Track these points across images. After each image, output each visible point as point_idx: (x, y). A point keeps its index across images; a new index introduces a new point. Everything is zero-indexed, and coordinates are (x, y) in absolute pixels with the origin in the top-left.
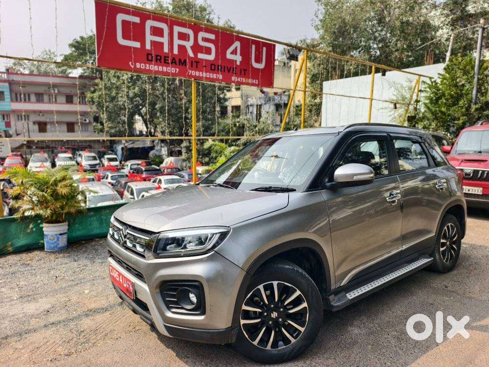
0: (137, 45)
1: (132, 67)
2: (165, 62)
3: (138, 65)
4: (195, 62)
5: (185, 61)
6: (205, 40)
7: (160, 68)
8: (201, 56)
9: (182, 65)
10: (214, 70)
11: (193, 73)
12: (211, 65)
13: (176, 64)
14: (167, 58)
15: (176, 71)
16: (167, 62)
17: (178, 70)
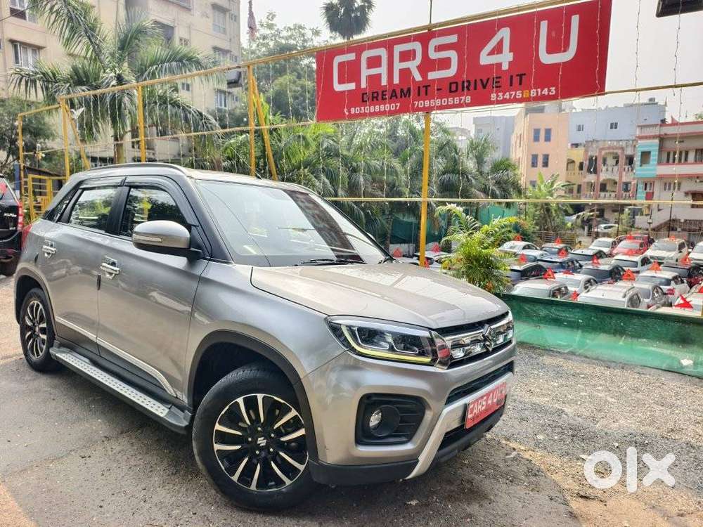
0: (352, 86)
1: (347, 113)
2: (383, 99)
3: (353, 110)
4: (424, 87)
5: (409, 90)
6: (440, 48)
7: (377, 108)
8: (432, 75)
9: (405, 96)
10: (456, 91)
11: (421, 104)
12: (451, 84)
13: (397, 98)
14: (384, 93)
15: (396, 106)
16: (384, 97)
17: (399, 104)
